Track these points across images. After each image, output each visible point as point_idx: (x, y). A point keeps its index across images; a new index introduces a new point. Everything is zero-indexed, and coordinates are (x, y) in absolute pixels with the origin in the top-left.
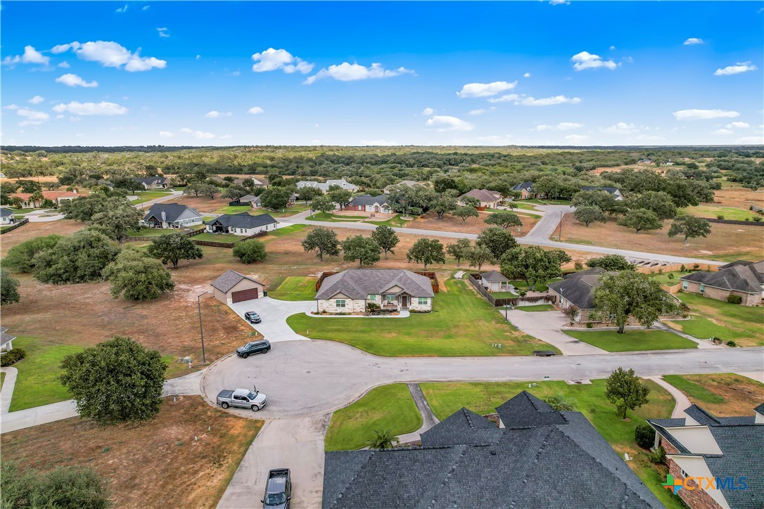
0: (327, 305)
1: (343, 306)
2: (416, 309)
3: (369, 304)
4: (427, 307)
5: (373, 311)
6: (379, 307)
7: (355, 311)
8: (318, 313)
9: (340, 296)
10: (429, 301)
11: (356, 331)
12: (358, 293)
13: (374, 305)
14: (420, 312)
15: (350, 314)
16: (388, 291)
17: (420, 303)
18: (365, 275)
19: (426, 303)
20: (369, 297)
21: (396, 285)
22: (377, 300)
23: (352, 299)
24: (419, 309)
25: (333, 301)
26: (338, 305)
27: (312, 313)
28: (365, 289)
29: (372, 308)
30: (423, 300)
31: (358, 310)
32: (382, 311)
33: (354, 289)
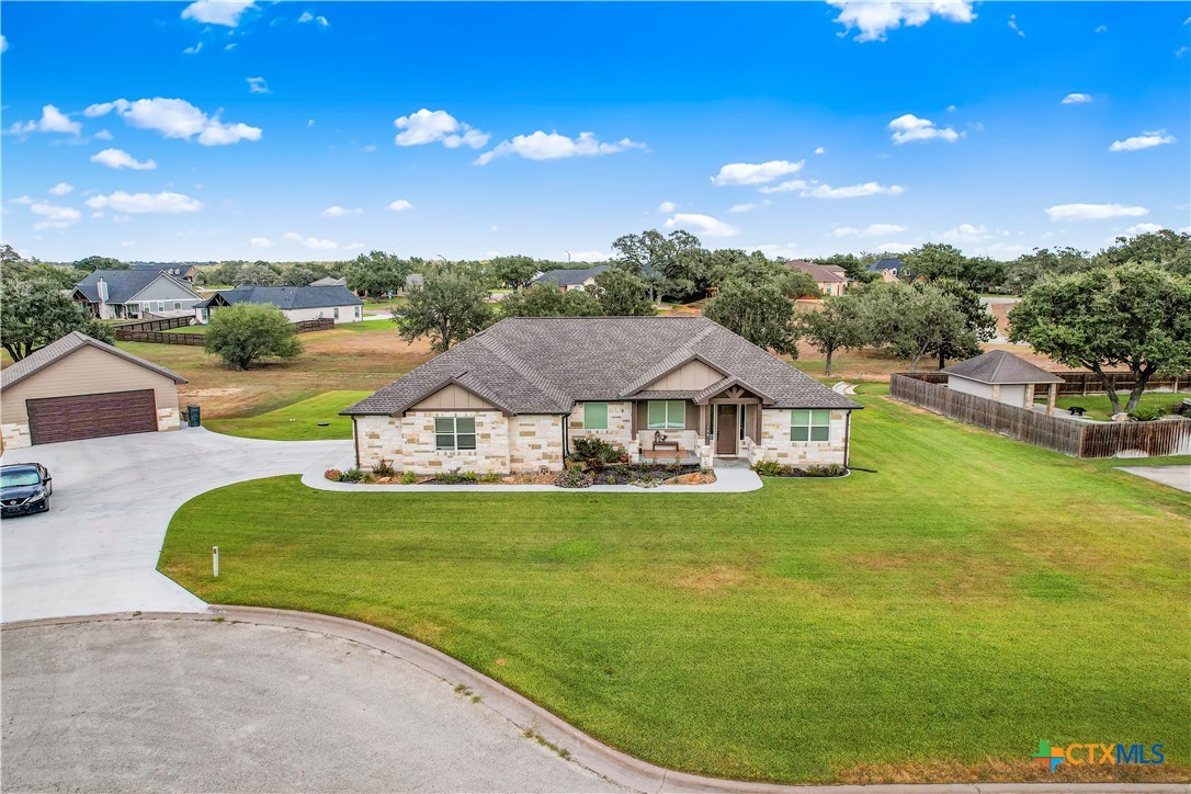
0: (398, 443)
1: (468, 443)
2: (783, 462)
3: (580, 444)
4: (828, 454)
5: (599, 469)
6: (620, 456)
7: (518, 466)
8: (354, 477)
9: (452, 397)
10: (837, 426)
11: (510, 557)
12: (532, 391)
13: (598, 446)
14: (798, 473)
15: (495, 478)
16: (661, 387)
17: (798, 434)
18: (564, 338)
19: (821, 434)
20: (579, 414)
21: (696, 359)
22: (614, 428)
23: (507, 414)
24: (793, 461)
25: (421, 422)
26: (443, 442)
27: (331, 475)
28: (563, 382)
29: (592, 459)
30: (810, 421)
31: (533, 463)
32: (636, 468)
33: (515, 377)
